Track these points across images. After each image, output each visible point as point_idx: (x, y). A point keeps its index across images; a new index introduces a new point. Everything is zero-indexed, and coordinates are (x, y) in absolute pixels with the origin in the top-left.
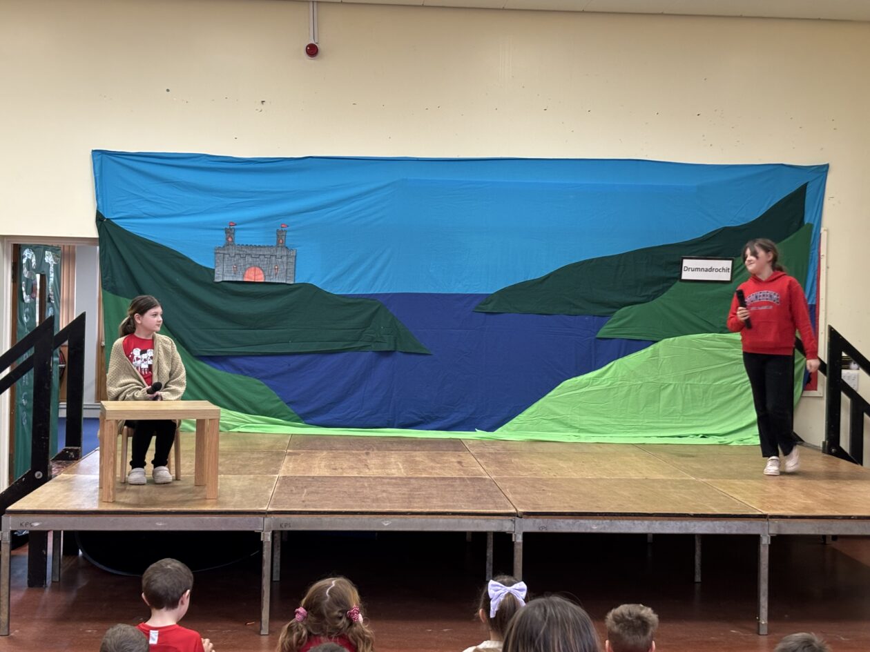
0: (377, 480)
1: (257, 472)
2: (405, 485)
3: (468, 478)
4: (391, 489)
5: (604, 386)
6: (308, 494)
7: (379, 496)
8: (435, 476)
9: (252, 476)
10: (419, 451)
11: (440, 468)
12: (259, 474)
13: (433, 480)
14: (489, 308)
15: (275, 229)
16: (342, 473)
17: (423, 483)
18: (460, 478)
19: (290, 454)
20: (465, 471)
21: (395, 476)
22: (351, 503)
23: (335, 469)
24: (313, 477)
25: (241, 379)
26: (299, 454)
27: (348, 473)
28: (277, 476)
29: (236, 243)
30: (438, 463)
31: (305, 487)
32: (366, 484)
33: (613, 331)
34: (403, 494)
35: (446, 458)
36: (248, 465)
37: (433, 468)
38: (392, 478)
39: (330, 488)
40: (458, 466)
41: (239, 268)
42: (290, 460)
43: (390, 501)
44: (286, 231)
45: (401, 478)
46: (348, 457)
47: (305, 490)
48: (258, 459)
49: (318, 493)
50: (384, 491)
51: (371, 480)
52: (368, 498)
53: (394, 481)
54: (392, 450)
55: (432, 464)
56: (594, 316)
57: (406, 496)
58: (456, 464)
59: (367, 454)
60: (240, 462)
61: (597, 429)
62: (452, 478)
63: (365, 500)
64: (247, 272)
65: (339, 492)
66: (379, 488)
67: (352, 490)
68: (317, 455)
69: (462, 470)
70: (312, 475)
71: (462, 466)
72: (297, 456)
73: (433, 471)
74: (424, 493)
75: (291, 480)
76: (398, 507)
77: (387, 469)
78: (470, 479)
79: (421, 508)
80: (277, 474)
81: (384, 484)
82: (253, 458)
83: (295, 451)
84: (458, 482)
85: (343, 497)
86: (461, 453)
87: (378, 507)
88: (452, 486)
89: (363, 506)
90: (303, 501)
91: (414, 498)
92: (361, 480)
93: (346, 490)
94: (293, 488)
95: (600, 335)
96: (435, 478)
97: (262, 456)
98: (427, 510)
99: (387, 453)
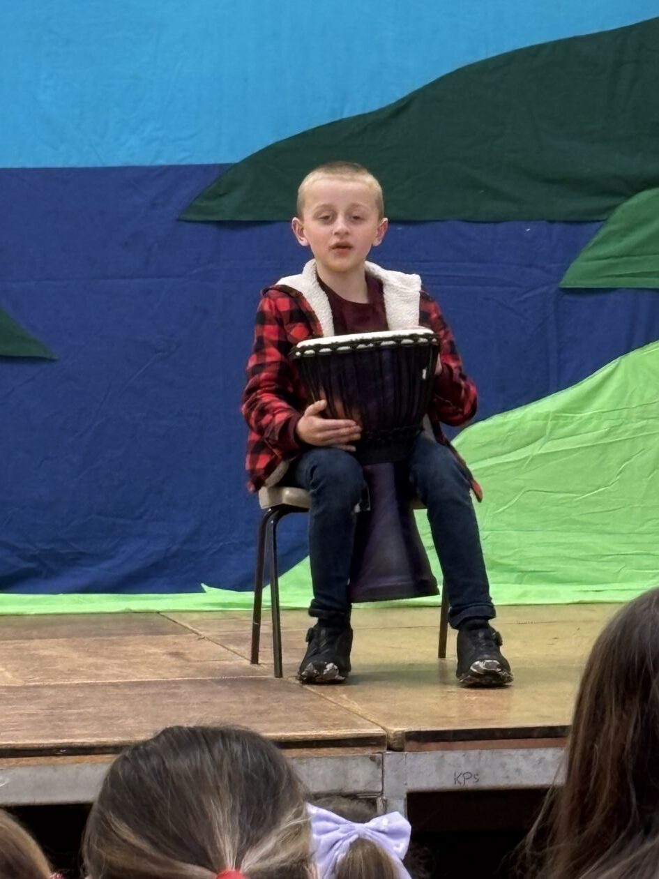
2: (29, 699)
5: (588, 437)
8: (114, 681)
10: (40, 638)
11: (122, 666)
14: (228, 208)
17: (80, 695)
20: (199, 669)
30: (111, 658)
33: (610, 266)
35: (130, 648)
37: (98, 667)
40: (173, 660)
45: (9, 689)
55: (91, 660)
56: (552, 222)
57: (42, 718)
58: (165, 658)
61: (575, 569)
62: (167, 683)
69: (189, 666)
71: (188, 660)
73: (103, 672)
74: (91, 710)
78: (222, 682)
84: (186, 689)
86: (173, 638)
88: (173, 695)
95: (571, 279)
96: (113, 685)
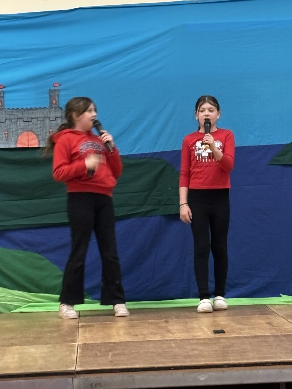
0: (184, 341)
1: (53, 342)
2: (215, 344)
3: (282, 335)
4: (201, 348)
6: (114, 355)
7: (190, 354)
8: (246, 335)
9: (49, 346)
11: (249, 329)
12: (56, 343)
13: (244, 339)
14: (286, 159)
15: (47, 90)
16: (144, 338)
17: (234, 341)
18: (273, 335)
19: (82, 326)
20: (277, 330)
21: (202, 337)
22: (162, 360)
23: (136, 335)
24: (115, 343)
25: (20, 255)
26: (93, 326)
27: (151, 338)
28: (76, 344)
29: (6, 107)
30: (246, 325)
31: (110, 351)
32: (173, 345)
34: (215, 351)
35: (253, 321)
36: (42, 338)
37: (241, 329)
38: (199, 339)
39: (135, 350)
40: (268, 326)
41: (10, 134)
42: (84, 332)
43: (203, 356)
44: (59, 90)
45: (209, 339)
46: (147, 325)
47: (110, 353)
48: (50, 332)
49: (124, 354)
50: (194, 349)
51: (178, 342)
52: (179, 356)
53: (202, 341)
54: (193, 318)
55: (239, 326)
57: (220, 352)
58: (265, 325)
59: (166, 322)
60: (32, 336)
62: (265, 336)
63: (177, 357)
64: (20, 137)
65: (147, 352)
66: (189, 347)
67: (160, 350)
68: (113, 325)
69: (274, 329)
70: (113, 340)
71: (273, 326)
72: (91, 328)
73: (242, 332)
74: (237, 349)
75: (92, 346)
76: (213, 361)
77: (192, 332)
78: (285, 336)
79: (238, 360)
80: (76, 342)
81: (192, 344)
82: (45, 332)
83: (88, 324)
84: (272, 339)
85: (152, 356)
86: (269, 316)
87: (191, 361)
88: (266, 342)
89: (176, 362)
90: (111, 361)
91: (228, 353)
92: (167, 342)
93: (152, 350)
94: (97, 352)
96: (246, 337)
97: (53, 329)
98: (245, 361)
99: (188, 320)
